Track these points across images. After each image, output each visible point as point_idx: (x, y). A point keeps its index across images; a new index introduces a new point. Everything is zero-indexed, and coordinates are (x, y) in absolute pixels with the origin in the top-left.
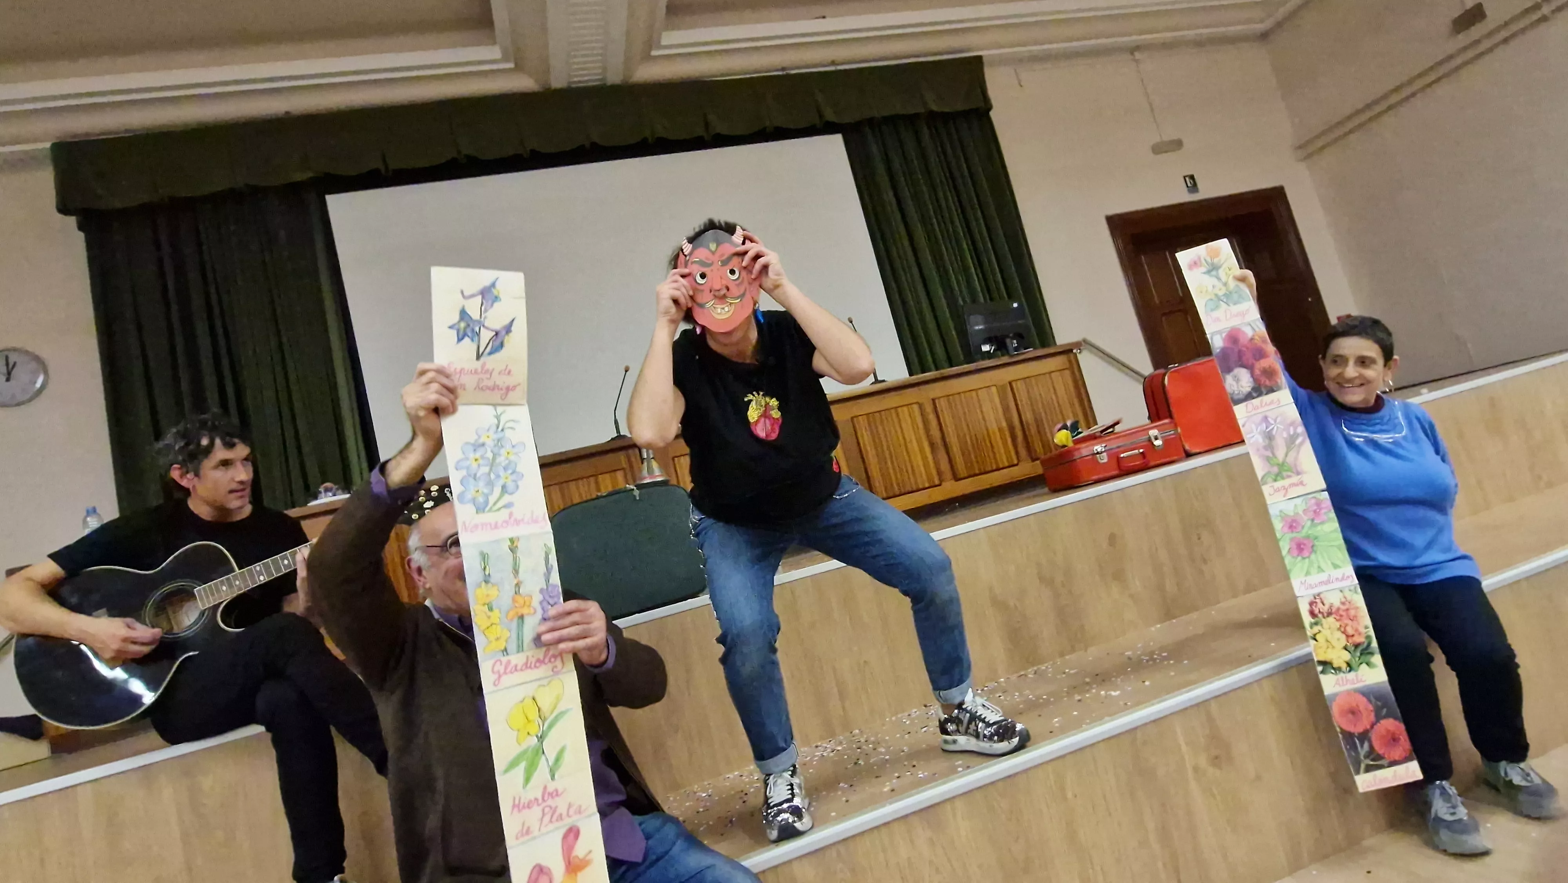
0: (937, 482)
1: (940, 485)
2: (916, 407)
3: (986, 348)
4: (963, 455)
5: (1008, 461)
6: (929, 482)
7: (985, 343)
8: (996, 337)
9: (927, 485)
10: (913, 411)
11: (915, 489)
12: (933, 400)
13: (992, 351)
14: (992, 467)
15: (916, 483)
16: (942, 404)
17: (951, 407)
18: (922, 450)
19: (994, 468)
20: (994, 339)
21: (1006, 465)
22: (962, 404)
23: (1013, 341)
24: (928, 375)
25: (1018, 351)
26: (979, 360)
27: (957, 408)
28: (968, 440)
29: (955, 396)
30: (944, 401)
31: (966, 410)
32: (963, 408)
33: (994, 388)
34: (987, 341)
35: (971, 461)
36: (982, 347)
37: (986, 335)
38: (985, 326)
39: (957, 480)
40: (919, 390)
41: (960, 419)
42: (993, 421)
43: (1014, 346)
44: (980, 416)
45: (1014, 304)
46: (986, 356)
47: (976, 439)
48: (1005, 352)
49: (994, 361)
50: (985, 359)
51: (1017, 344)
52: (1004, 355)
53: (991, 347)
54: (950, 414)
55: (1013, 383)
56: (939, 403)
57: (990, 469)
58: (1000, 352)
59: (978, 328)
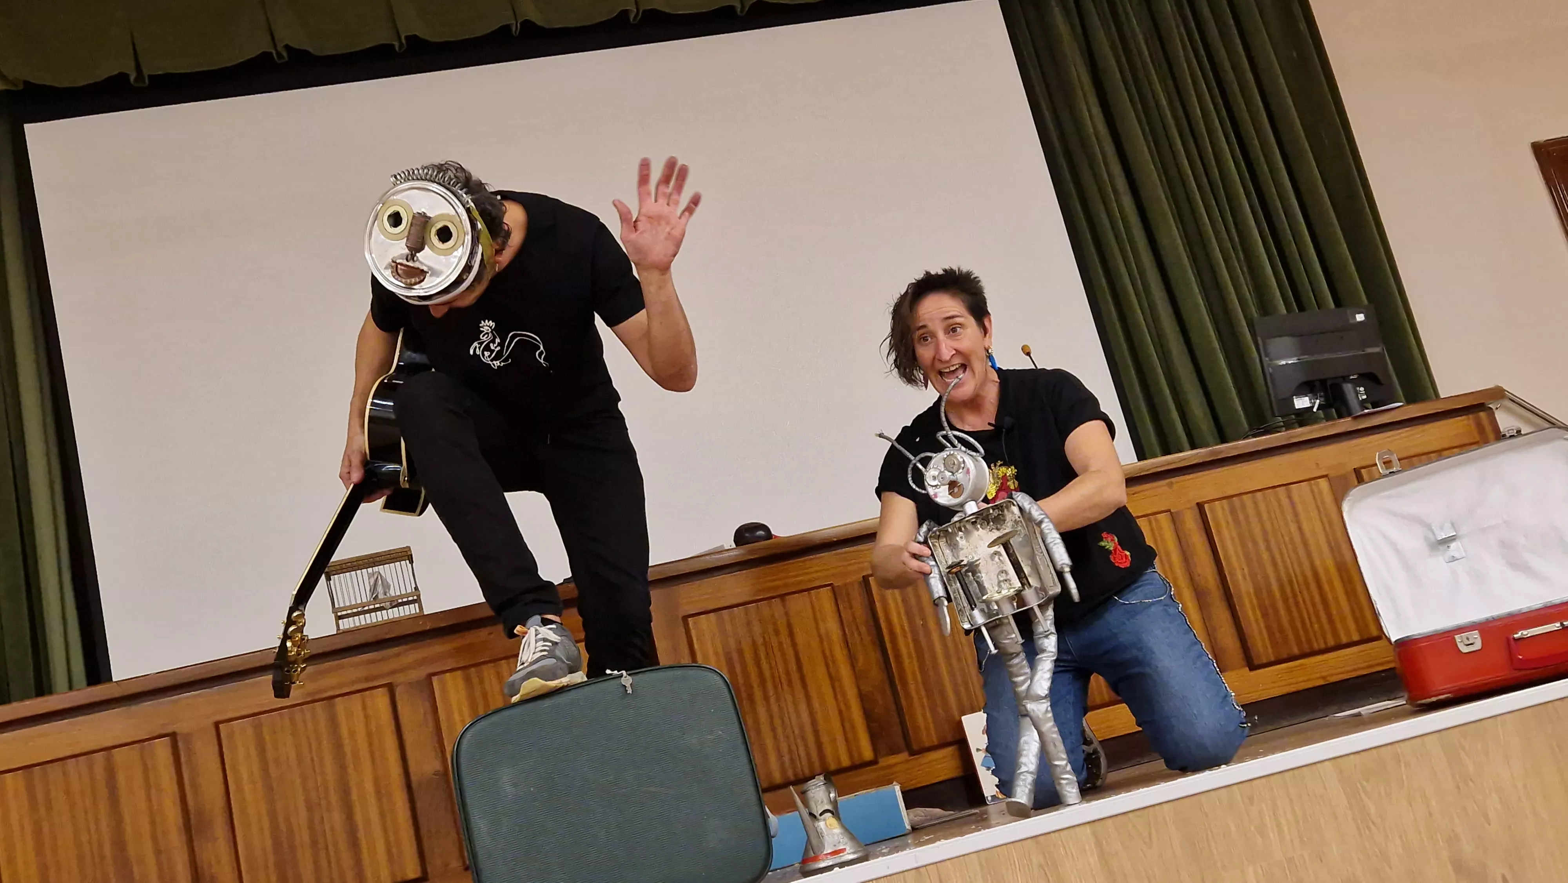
2: (1163, 518)
3: (1302, 403)
4: (1265, 615)
5: (1359, 631)
7: (1300, 393)
8: (1323, 382)
10: (1160, 528)
12: (1200, 506)
13: (1315, 410)
14: (1325, 643)
16: (1218, 514)
17: (1236, 521)
19: (1331, 643)
20: (1317, 384)
21: (1356, 637)
22: (1259, 514)
23: (1358, 388)
24: (1188, 456)
25: (1367, 409)
26: (1288, 426)
27: (1248, 523)
28: (1275, 587)
29: (1244, 497)
30: (1223, 508)
31: (1268, 526)
32: (1261, 520)
33: (1323, 484)
34: (1306, 388)
35: (1282, 630)
36: (1295, 400)
37: (1301, 378)
38: (1299, 360)
39: (1253, 667)
40: (1170, 485)
41: (1255, 543)
42: (1325, 548)
43: (1360, 399)
44: (1297, 539)
45: (1357, 316)
46: (1304, 417)
47: (1291, 582)
48: (1344, 410)
49: (1322, 429)
50: (1302, 424)
51: (1366, 394)
52: (1340, 416)
53: (1313, 401)
54: (1234, 534)
55: (1363, 471)
56: (1212, 510)
57: (1323, 646)
58: (1334, 410)
59: (1284, 362)
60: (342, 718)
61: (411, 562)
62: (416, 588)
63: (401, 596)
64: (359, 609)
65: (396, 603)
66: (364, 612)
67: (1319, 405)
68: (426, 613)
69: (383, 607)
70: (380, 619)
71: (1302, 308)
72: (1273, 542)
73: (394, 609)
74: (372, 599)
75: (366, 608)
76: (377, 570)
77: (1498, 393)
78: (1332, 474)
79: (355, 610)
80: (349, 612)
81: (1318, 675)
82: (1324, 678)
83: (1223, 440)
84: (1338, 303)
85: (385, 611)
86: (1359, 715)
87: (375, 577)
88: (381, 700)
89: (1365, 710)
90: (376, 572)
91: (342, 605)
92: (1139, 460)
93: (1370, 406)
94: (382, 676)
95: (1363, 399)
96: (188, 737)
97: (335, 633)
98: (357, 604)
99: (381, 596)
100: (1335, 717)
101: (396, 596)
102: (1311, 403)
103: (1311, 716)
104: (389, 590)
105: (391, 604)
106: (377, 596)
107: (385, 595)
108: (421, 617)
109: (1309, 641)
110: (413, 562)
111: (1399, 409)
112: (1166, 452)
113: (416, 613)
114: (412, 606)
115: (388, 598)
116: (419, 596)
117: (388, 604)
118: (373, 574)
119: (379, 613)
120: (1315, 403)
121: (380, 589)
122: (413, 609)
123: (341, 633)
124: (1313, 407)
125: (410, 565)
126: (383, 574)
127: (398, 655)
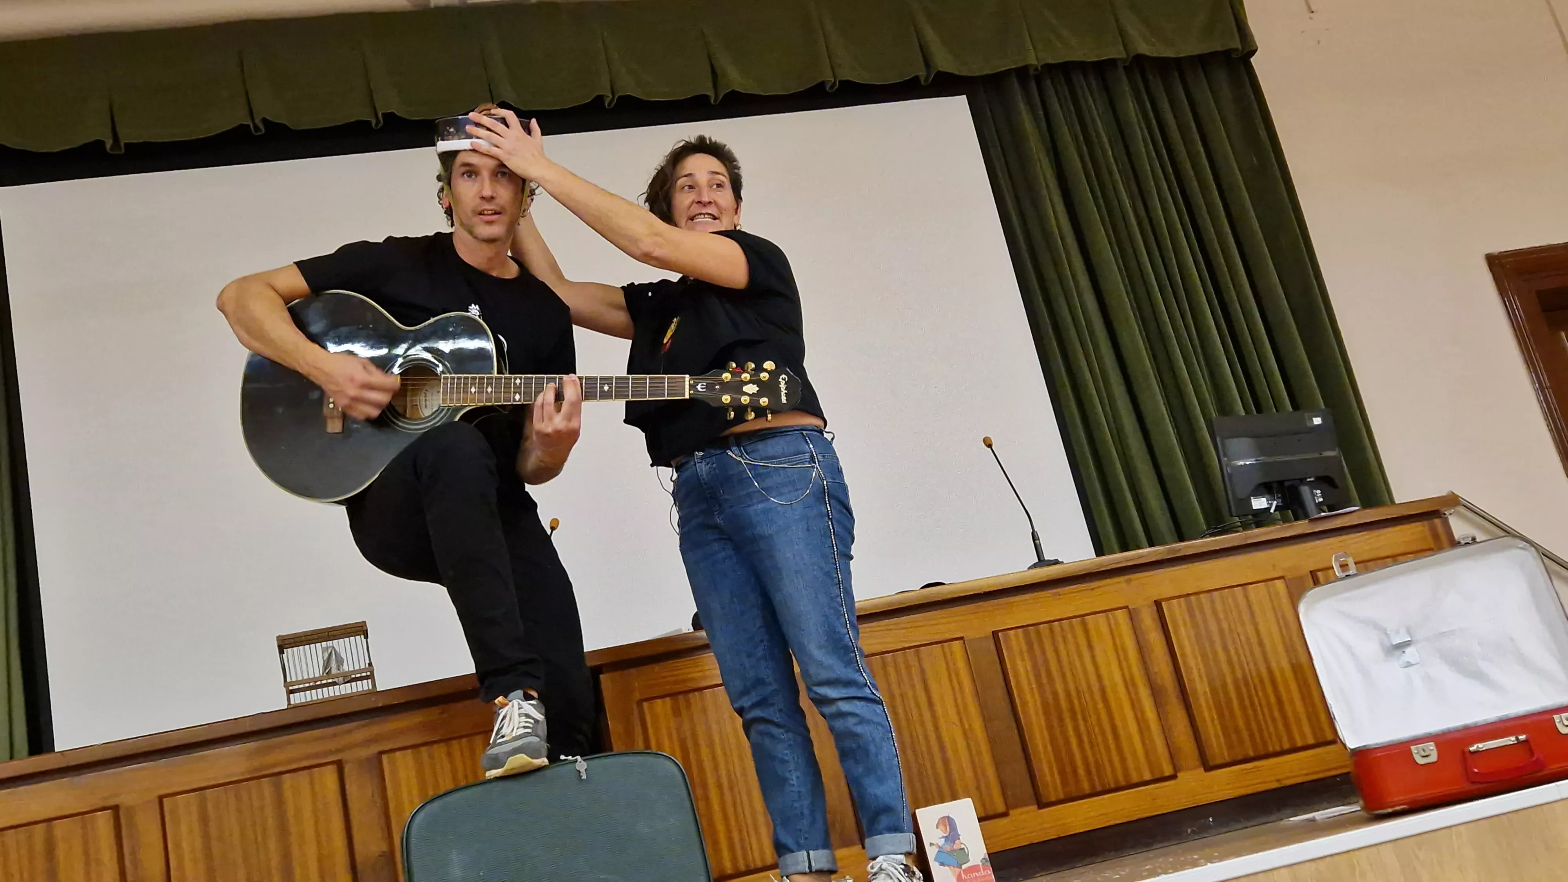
0: (1168, 771)
1: (1173, 777)
2: (1121, 615)
3: (1259, 503)
4: (1221, 715)
5: (1314, 734)
6: (1152, 772)
7: (1257, 493)
8: (1281, 483)
9: (1147, 777)
10: (1117, 624)
11: (1123, 783)
12: (1158, 604)
13: (1272, 511)
14: (1282, 745)
15: (1125, 770)
16: (1175, 612)
17: (1193, 619)
18: (1135, 704)
19: (1286, 746)
20: (1275, 485)
21: (1311, 741)
22: (1215, 612)
23: (1315, 491)
24: (1146, 553)
25: (1325, 512)
26: (1245, 526)
27: (1205, 621)
28: (1231, 688)
29: (1202, 596)
30: (1180, 606)
31: (1225, 625)
32: (1218, 621)
33: (1280, 584)
34: (1265, 489)
35: (1237, 731)
36: (1252, 501)
37: (1258, 479)
38: (1256, 460)
39: (1208, 768)
40: (1128, 582)
41: (1212, 643)
42: (1280, 648)
43: (1317, 502)
44: (1254, 640)
45: (1314, 419)
46: (1261, 518)
47: (1247, 685)
48: (1300, 512)
49: (1277, 531)
50: (1259, 525)
51: (1323, 497)
52: (1297, 519)
53: (1270, 502)
54: (1192, 633)
55: (1319, 574)
56: (1169, 609)
57: (1278, 749)
58: (1290, 511)
59: (1242, 463)
60: (288, 794)
61: (366, 637)
62: (370, 664)
63: (355, 672)
64: (311, 684)
65: (349, 679)
66: (316, 687)
67: (1277, 506)
68: (379, 689)
69: (335, 682)
70: (332, 694)
71: (1259, 410)
72: (1229, 642)
73: (347, 684)
74: (325, 674)
75: (318, 683)
76: (331, 645)
77: (1453, 500)
78: (1289, 576)
79: (307, 685)
80: (301, 686)
81: (1273, 778)
82: (1278, 781)
83: (1181, 539)
84: (1296, 406)
85: (338, 686)
86: (1313, 820)
87: (329, 651)
88: (329, 776)
89: (1319, 815)
90: (330, 647)
91: (294, 679)
92: (1098, 555)
93: (1325, 508)
94: (331, 753)
95: (1319, 502)
96: (131, 810)
97: (286, 707)
98: (309, 679)
99: (334, 671)
100: (1289, 821)
101: (349, 672)
102: (1268, 504)
103: (1265, 819)
104: (343, 665)
105: (344, 680)
106: (330, 671)
107: (339, 670)
108: (373, 693)
109: (1265, 744)
110: (367, 637)
111: (1355, 514)
112: (1125, 548)
113: (369, 689)
114: (365, 682)
115: (339, 674)
116: (372, 672)
117: (341, 679)
118: (327, 648)
119: (331, 688)
120: (1271, 505)
121: (333, 664)
122: (366, 685)
123: (292, 708)
124: (1269, 509)
125: (365, 640)
126: (337, 649)
127: (349, 732)
